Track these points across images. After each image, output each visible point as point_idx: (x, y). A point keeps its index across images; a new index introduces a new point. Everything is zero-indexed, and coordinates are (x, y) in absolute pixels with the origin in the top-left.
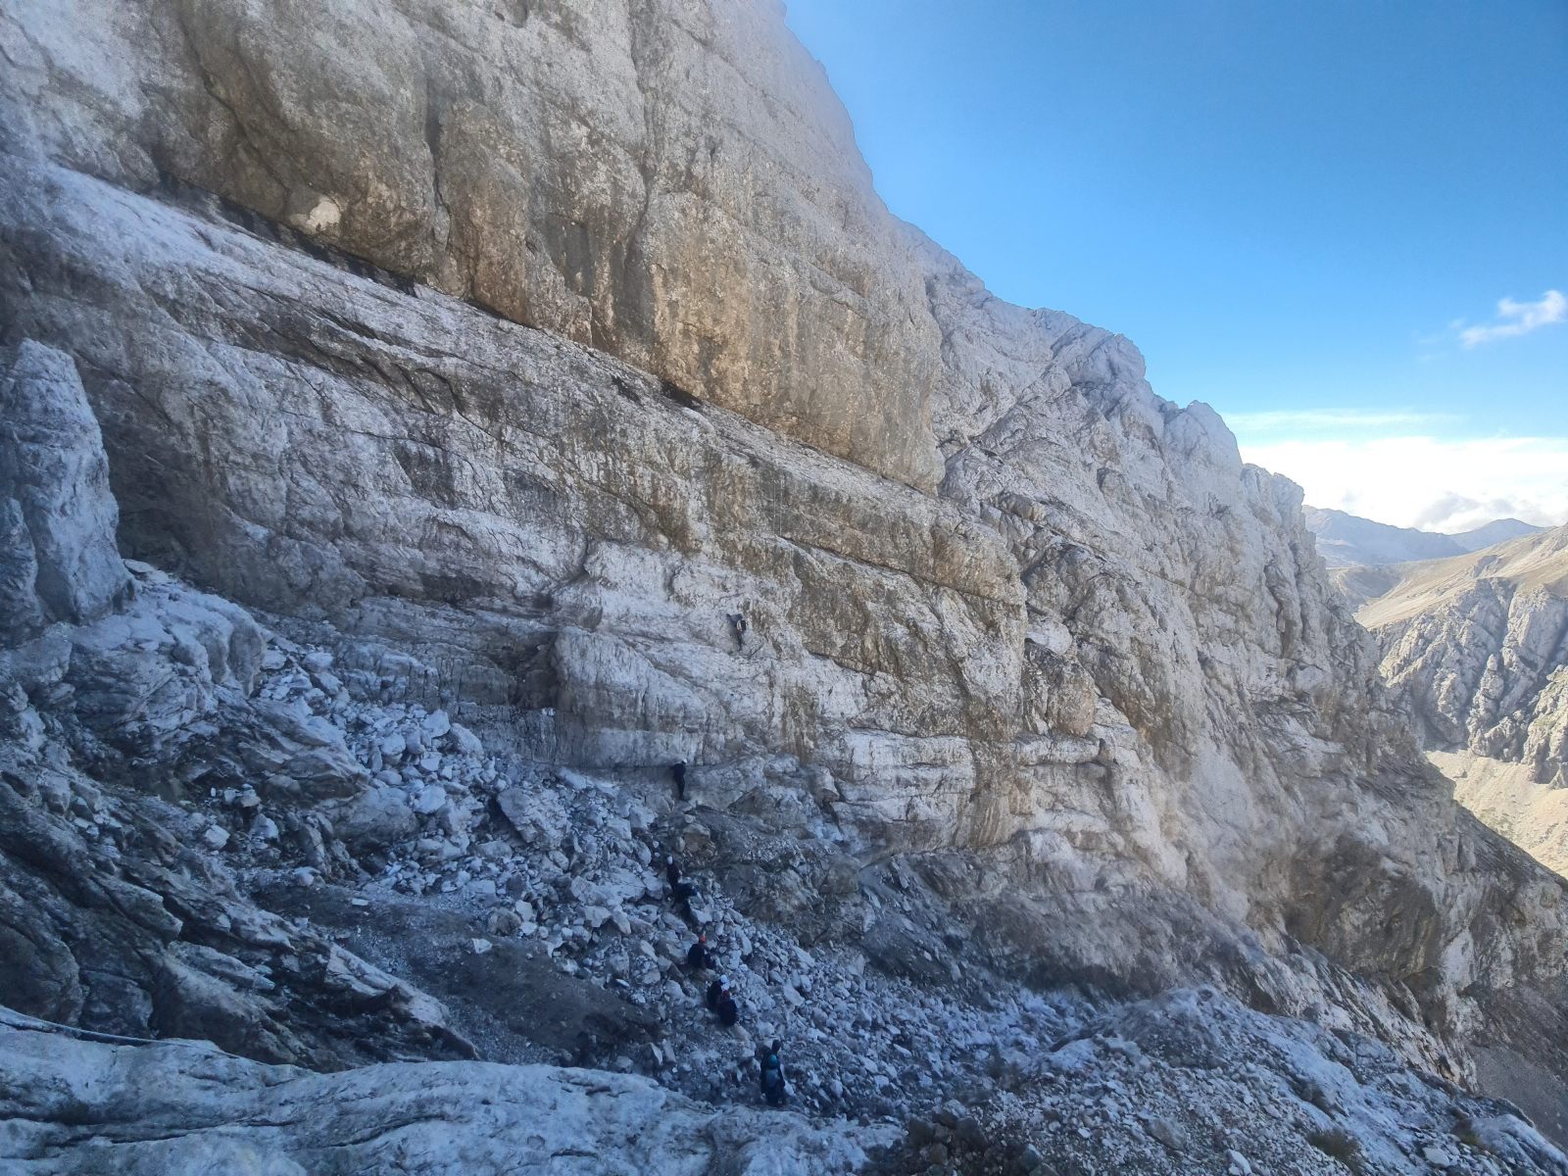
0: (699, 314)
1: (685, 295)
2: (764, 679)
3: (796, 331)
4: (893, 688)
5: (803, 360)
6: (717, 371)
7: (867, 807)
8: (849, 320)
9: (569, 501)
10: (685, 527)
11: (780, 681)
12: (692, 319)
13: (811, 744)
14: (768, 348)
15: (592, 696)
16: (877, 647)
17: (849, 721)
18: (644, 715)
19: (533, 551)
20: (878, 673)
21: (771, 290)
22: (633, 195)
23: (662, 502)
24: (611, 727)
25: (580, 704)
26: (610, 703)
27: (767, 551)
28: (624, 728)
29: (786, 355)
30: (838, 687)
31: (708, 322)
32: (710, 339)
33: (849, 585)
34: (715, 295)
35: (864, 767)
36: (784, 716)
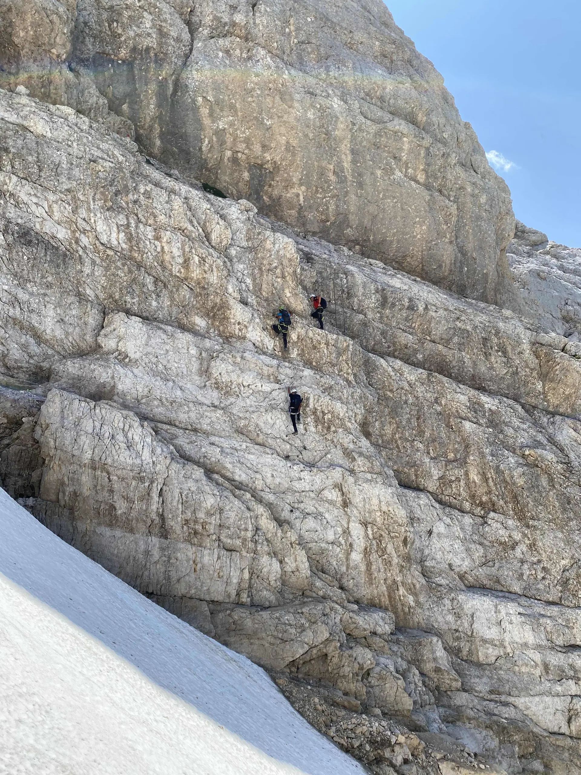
0: (247, 141)
1: (232, 124)
2: (333, 495)
3: (349, 158)
4: (517, 536)
5: (361, 185)
6: (270, 197)
7: (506, 704)
8: (406, 147)
9: (82, 263)
10: (224, 306)
11: (357, 500)
12: (241, 146)
13: (411, 599)
14: (322, 173)
15: (86, 479)
16: (487, 480)
17: (462, 577)
18: (162, 517)
19: (34, 316)
20: (492, 514)
21: (321, 118)
22: (178, 40)
23: (196, 273)
24: (110, 525)
25: (69, 489)
26: (111, 491)
27: (327, 344)
28: (132, 531)
29: (342, 180)
30: (440, 528)
31: (257, 148)
32: (260, 166)
33: (437, 401)
34: (262, 123)
35: (491, 642)
36: (366, 552)
